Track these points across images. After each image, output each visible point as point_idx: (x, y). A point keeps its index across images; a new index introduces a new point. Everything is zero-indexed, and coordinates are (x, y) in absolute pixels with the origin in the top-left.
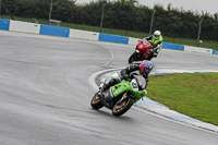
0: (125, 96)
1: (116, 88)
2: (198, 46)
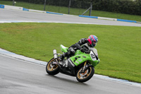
1: (76, 59)
2: (14, 5)
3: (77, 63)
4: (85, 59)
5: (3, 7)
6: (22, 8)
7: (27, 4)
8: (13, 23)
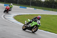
0: (35, 26)
1: (32, 24)
2: (30, 7)
3: (32, 25)
4: (35, 24)
5: (26, 8)
6: (34, 8)
7: (36, 7)
8: (30, 15)
